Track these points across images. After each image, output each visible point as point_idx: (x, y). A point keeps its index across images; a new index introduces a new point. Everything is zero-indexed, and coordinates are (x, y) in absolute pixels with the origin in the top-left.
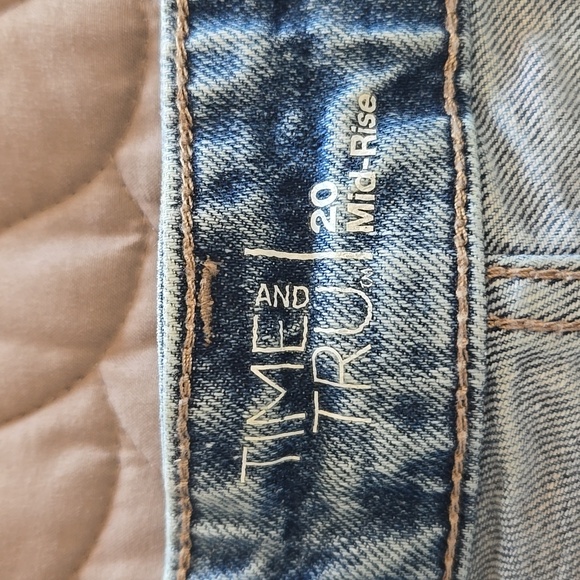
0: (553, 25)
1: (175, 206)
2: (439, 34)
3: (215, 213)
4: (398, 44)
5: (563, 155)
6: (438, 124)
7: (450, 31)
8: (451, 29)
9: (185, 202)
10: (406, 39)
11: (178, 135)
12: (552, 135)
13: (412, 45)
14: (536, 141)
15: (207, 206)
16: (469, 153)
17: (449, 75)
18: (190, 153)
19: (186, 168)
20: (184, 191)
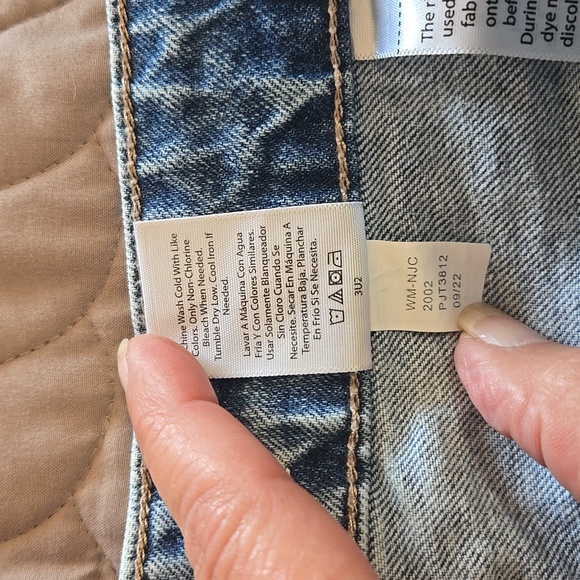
0: (443, 396)
1: (132, 559)
2: (343, 414)
3: (161, 564)
4: (307, 426)
5: (441, 517)
6: (337, 493)
7: (352, 410)
8: (353, 408)
9: (139, 555)
10: (313, 421)
11: (140, 495)
12: (432, 499)
13: (318, 426)
14: (419, 505)
15: (155, 559)
16: (361, 520)
17: (351, 447)
18: (148, 511)
19: (143, 524)
20: (139, 546)
